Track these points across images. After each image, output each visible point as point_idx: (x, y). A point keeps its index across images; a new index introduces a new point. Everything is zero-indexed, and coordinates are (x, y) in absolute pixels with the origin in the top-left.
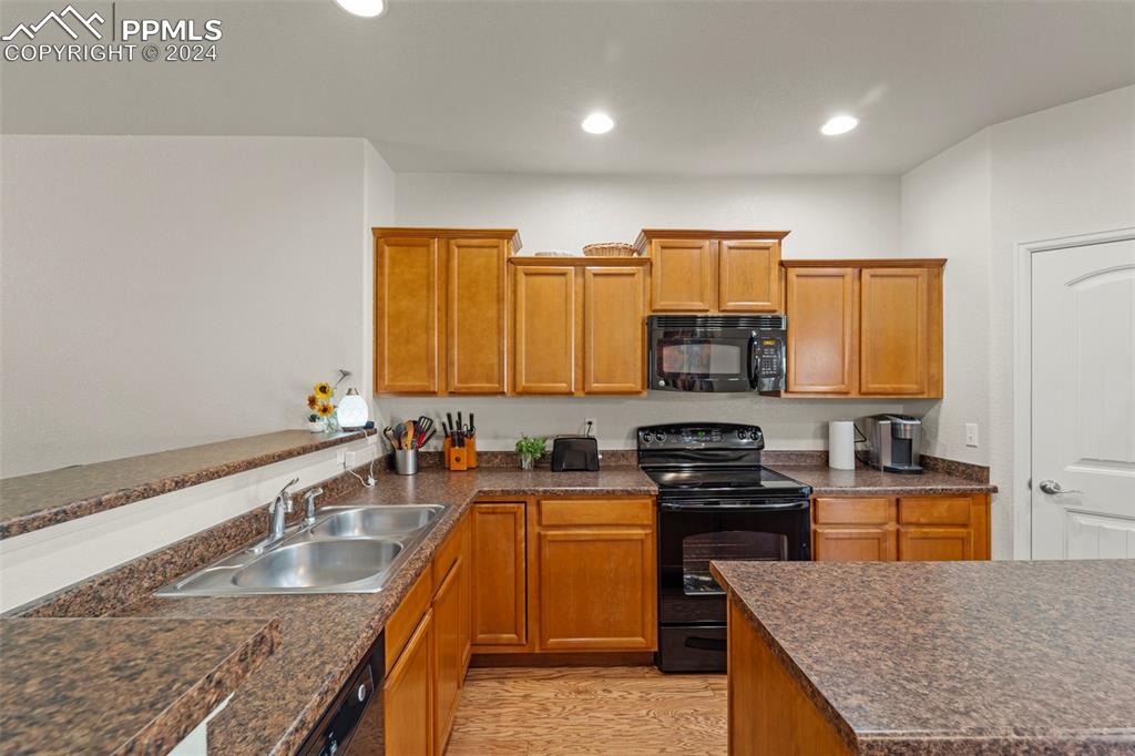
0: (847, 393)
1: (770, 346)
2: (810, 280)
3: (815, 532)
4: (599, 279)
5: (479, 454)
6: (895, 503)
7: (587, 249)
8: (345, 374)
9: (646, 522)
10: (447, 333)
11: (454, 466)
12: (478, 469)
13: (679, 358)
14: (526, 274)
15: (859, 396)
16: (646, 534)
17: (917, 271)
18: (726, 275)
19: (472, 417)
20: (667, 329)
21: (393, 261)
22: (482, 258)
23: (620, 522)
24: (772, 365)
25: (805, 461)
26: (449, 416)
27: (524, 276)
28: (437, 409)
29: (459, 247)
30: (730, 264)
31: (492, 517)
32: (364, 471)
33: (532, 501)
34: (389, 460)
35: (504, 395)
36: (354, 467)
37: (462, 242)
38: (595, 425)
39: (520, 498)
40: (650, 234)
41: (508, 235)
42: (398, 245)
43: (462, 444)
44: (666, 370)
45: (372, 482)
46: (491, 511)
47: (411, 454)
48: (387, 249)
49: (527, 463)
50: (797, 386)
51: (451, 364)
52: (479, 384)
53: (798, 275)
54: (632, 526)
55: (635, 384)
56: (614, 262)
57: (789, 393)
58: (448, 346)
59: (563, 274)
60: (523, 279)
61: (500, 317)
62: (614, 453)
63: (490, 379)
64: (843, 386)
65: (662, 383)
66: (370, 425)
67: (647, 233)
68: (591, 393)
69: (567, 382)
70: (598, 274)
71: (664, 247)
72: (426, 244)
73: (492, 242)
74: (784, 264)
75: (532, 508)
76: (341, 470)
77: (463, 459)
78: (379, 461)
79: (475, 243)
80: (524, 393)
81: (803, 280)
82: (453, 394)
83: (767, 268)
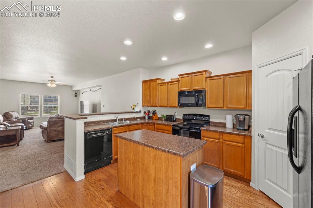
0: (223, 108)
1: (201, 97)
2: (213, 81)
3: (202, 138)
5: (158, 117)
7: (171, 80)
8: (138, 103)
10: (150, 96)
11: (153, 119)
12: (158, 120)
13: (184, 100)
15: (226, 109)
17: (243, 74)
18: (193, 82)
19: (156, 111)
22: (155, 84)
23: (167, 130)
24: (201, 101)
26: (153, 110)
28: (151, 109)
30: (195, 79)
33: (155, 124)
34: (145, 117)
35: (157, 107)
36: (137, 117)
37: (152, 81)
38: (177, 113)
39: (154, 124)
40: (179, 75)
41: (158, 79)
42: (144, 83)
43: (154, 115)
44: (181, 102)
45: (139, 119)
46: (150, 125)
47: (147, 116)
48: (144, 84)
49: (163, 119)
50: (209, 106)
51: (151, 102)
52: (154, 105)
53: (209, 80)
54: (169, 131)
55: (177, 105)
56: (173, 82)
57: (208, 107)
58: (150, 99)
59: (165, 85)
60: (160, 86)
61: (157, 93)
62: (179, 119)
63: (156, 104)
64: (221, 106)
65: (180, 105)
66: (140, 111)
67: (178, 75)
68: (170, 107)
69: (166, 105)
70: (170, 84)
71: (182, 78)
72: (148, 82)
73: (155, 81)
74: (207, 78)
75: (155, 126)
76: (134, 117)
77: (154, 118)
78: (143, 117)
79: (154, 81)
80: (160, 106)
81: (211, 81)
82: (151, 106)
83: (202, 79)
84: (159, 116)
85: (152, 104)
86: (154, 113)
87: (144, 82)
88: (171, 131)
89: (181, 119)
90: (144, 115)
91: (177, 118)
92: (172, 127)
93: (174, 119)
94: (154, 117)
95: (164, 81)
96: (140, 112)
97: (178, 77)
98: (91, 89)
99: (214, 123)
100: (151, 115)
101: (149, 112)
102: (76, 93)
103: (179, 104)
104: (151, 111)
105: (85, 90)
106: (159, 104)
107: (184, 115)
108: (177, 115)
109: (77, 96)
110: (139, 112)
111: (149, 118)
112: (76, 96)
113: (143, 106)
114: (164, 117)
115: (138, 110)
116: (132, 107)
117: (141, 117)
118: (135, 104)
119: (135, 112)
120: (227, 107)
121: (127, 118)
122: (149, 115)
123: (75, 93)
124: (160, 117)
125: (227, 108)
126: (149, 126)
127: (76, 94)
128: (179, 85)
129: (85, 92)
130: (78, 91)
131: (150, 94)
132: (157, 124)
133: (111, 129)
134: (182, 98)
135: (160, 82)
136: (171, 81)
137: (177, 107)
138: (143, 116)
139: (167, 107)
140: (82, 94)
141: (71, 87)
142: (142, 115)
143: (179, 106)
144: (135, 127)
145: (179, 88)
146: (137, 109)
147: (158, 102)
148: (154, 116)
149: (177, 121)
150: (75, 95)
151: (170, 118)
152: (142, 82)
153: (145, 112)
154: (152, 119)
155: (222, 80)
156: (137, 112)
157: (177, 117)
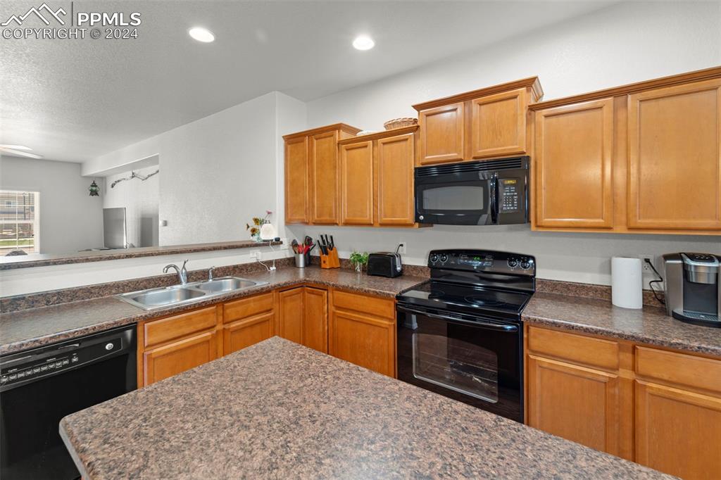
0: (610, 228)
1: (512, 185)
3: (528, 357)
4: (386, 146)
5: (341, 260)
6: (631, 349)
7: (388, 126)
8: (269, 213)
9: (389, 317)
10: (312, 189)
11: (323, 265)
13: (438, 199)
14: (347, 150)
15: (625, 231)
16: (389, 325)
18: (476, 127)
19: (331, 237)
20: (425, 177)
21: (291, 151)
22: (326, 144)
23: (374, 313)
24: (513, 201)
25: (587, 294)
26: (322, 236)
27: (345, 151)
28: (315, 233)
29: (317, 139)
30: (481, 119)
31: (313, 296)
32: (270, 263)
33: (330, 290)
34: (294, 258)
35: (337, 224)
36: (265, 260)
37: (317, 136)
38: (405, 247)
39: (324, 287)
40: (418, 107)
41: (338, 127)
42: (293, 143)
43: (327, 254)
44: (426, 207)
45: (273, 268)
46: (312, 293)
47: (301, 256)
48: (289, 146)
49: (358, 268)
50: (547, 221)
51: (313, 206)
52: (326, 218)
53: (546, 116)
54: (382, 317)
55: (409, 217)
56: (395, 133)
57: (538, 226)
58: (313, 197)
59: (366, 146)
60: (345, 153)
61: (335, 178)
62: (415, 268)
63: (330, 215)
64: (601, 221)
65: (422, 217)
66: (277, 240)
67: (415, 107)
68: (383, 225)
69: (368, 216)
70: (384, 144)
71: (427, 115)
72: (303, 141)
73: (330, 133)
74: (533, 109)
75: (330, 295)
76: (254, 261)
77: (327, 263)
78: (289, 259)
79: (323, 135)
80: (347, 224)
81: (554, 120)
82: (315, 224)
83: (515, 115)
84: (344, 254)
85: (318, 217)
86: (327, 246)
87: (293, 140)
88: (390, 320)
89: (421, 269)
90: (293, 252)
91: (405, 263)
92: (396, 305)
93: (399, 269)
94: (327, 261)
95: (359, 134)
96: (278, 242)
97: (414, 114)
98: (136, 171)
99: (555, 285)
100: (316, 252)
101: (308, 241)
102: (94, 185)
103: (417, 216)
104: (315, 238)
105: (119, 177)
106: (344, 215)
107: (433, 253)
108: (405, 252)
109: (97, 194)
110: (273, 244)
111: (311, 262)
112: (94, 193)
113: (288, 222)
114: (360, 261)
115: (272, 237)
116: (248, 227)
117: (281, 260)
118: (260, 217)
119: (257, 245)
120: (632, 225)
121: (228, 268)
122: (308, 251)
123: (92, 186)
124: (348, 261)
125: (630, 229)
126: (306, 294)
127: (94, 188)
128: (419, 142)
129: (118, 181)
130: (103, 178)
131: (313, 182)
132: (338, 288)
133: (133, 326)
134: (427, 194)
135: (344, 136)
136: (384, 130)
137: (411, 225)
138: (288, 256)
139: (371, 225)
140: (113, 187)
141: (79, 165)
142: (284, 252)
143: (417, 220)
144: (252, 304)
145: (419, 153)
146: (267, 233)
147: (340, 206)
148: (324, 257)
149: (406, 273)
150: (92, 191)
151: (381, 265)
152: (283, 142)
153: (294, 244)
154: (320, 265)
155: (607, 112)
156: (265, 244)
157: (407, 261)
